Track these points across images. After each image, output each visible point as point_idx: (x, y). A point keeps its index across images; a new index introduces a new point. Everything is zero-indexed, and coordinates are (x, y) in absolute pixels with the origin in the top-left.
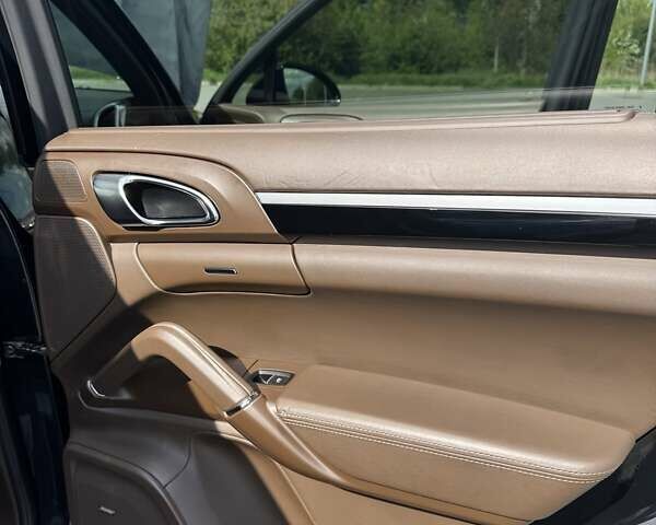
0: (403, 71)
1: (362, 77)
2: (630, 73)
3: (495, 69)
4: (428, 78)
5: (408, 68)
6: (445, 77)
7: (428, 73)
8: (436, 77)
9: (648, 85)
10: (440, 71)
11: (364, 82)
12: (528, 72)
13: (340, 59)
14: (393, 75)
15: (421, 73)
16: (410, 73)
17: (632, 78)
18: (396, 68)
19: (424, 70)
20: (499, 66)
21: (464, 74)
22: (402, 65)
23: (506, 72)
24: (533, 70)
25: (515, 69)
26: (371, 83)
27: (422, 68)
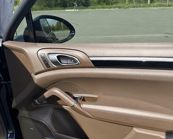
0: (102, 5)
1: (91, 7)
2: (164, 2)
3: (127, 3)
4: (109, 6)
5: (103, 4)
6: (114, 6)
7: (108, 5)
8: (111, 6)
9: (169, 6)
10: (112, 4)
11: (91, 8)
12: (136, 3)
13: (84, 2)
14: (99, 6)
15: (107, 5)
16: (104, 5)
17: (165, 4)
18: (100, 4)
19: (107, 4)
20: (128, 2)
21: (118, 5)
22: (101, 3)
23: (130, 4)
24: (137, 3)
25: (132, 3)
26: (93, 8)
27: (107, 3)
